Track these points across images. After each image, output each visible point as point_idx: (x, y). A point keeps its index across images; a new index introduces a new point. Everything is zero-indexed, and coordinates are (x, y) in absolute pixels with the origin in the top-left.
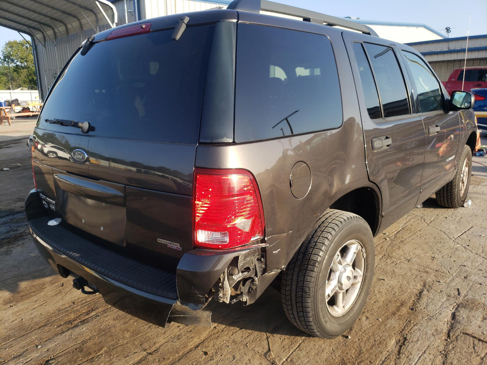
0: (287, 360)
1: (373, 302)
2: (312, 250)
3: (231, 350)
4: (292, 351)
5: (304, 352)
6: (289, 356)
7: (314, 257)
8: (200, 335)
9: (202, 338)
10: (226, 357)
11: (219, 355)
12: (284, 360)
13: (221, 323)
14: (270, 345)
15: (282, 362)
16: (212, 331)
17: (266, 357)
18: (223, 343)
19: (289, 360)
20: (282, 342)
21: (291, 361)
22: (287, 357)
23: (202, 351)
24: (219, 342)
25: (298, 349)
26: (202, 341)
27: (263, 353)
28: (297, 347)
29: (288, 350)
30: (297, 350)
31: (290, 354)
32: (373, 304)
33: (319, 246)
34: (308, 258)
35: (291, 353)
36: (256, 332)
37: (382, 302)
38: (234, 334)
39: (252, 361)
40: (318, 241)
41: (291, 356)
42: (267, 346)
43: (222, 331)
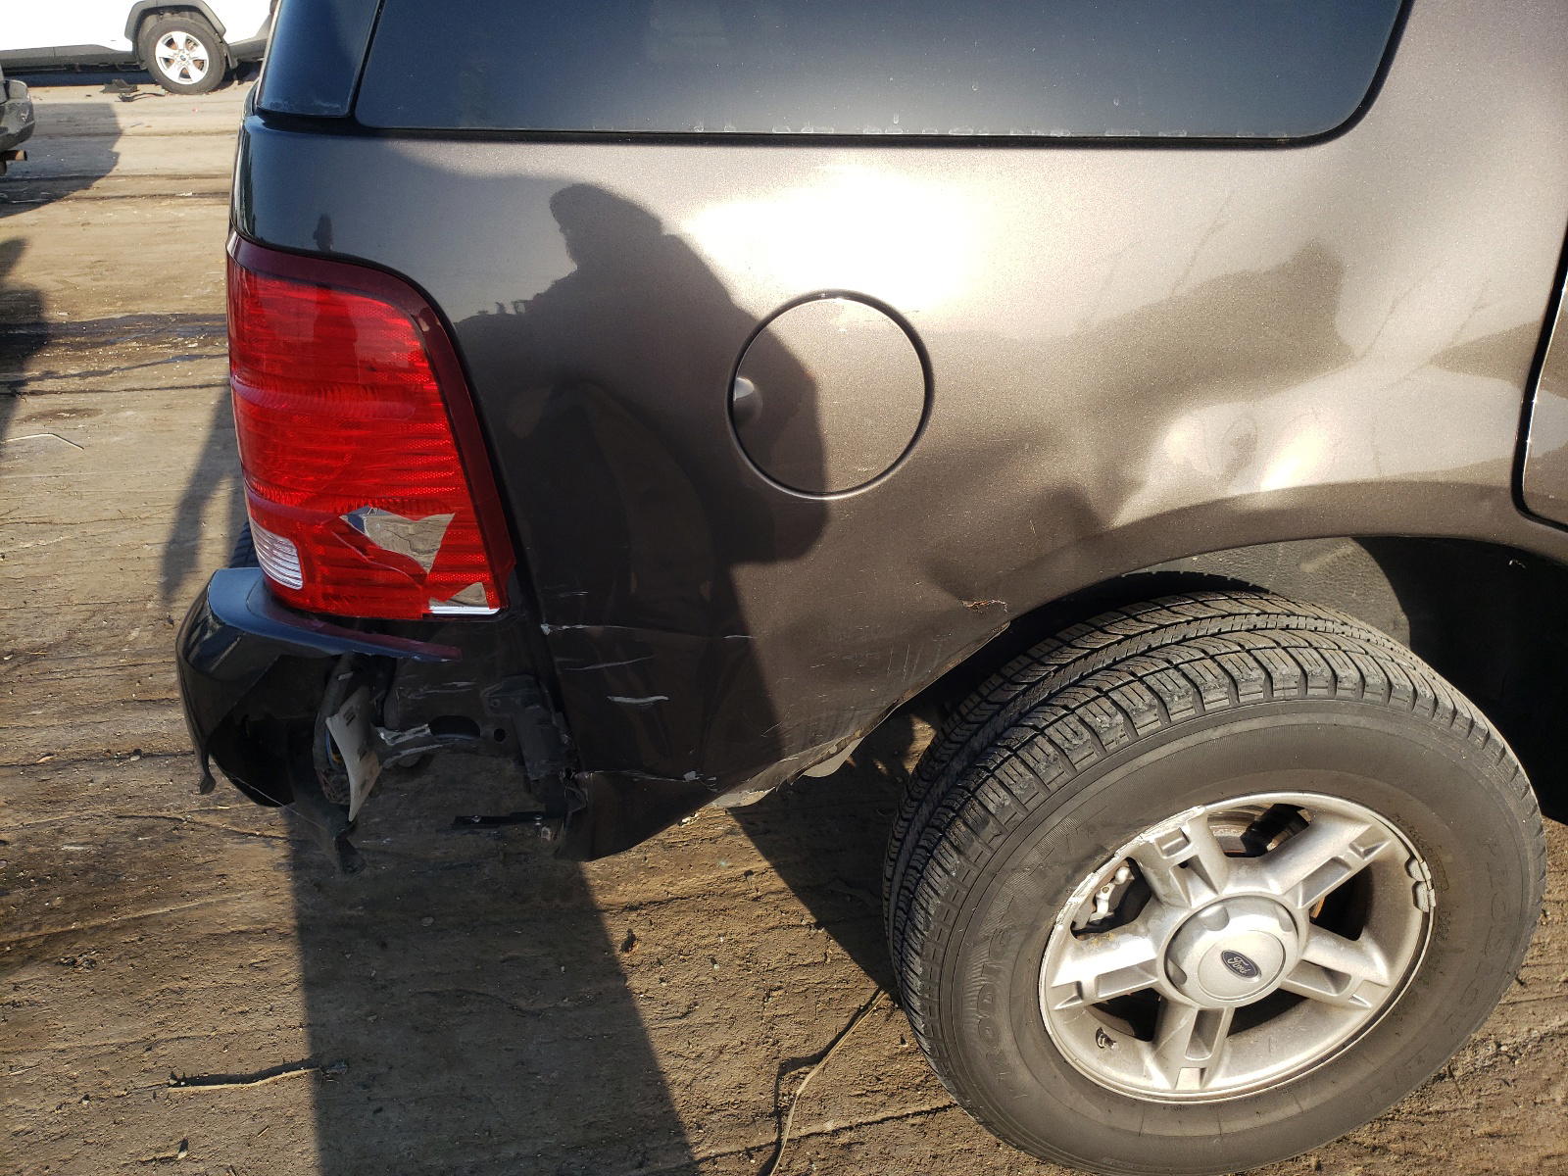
0: (836, 1132)
1: (1486, 1128)
2: (1006, 759)
3: (710, 980)
4: (890, 1114)
5: (927, 1149)
6: (860, 1125)
7: (992, 795)
8: (681, 875)
9: (675, 890)
10: (670, 995)
11: (657, 976)
12: (829, 1126)
13: (780, 868)
14: (841, 1042)
15: (815, 1128)
16: (731, 880)
17: (780, 1075)
18: (712, 940)
19: (844, 1139)
20: (893, 1058)
21: (848, 1146)
22: (847, 1124)
23: (630, 931)
24: (706, 932)
25: (918, 1120)
26: (665, 897)
27: (785, 1055)
28: (927, 1108)
29: (880, 1098)
30: (911, 1121)
31: (871, 1119)
32: (1472, 1140)
33: (1040, 755)
34: (973, 786)
35: (879, 1116)
36: (854, 966)
37: (1531, 1158)
38: (777, 931)
39: (726, 1057)
40: (1050, 731)
41: (865, 1128)
42: (829, 1039)
43: (756, 899)
